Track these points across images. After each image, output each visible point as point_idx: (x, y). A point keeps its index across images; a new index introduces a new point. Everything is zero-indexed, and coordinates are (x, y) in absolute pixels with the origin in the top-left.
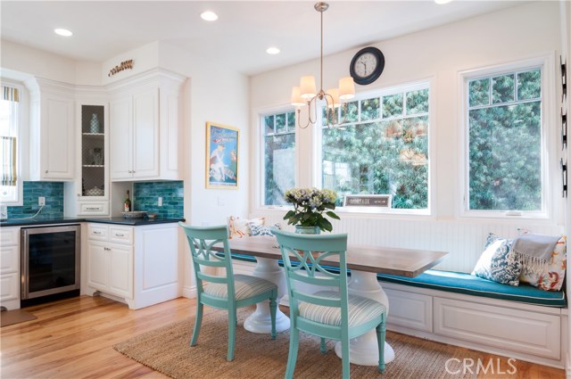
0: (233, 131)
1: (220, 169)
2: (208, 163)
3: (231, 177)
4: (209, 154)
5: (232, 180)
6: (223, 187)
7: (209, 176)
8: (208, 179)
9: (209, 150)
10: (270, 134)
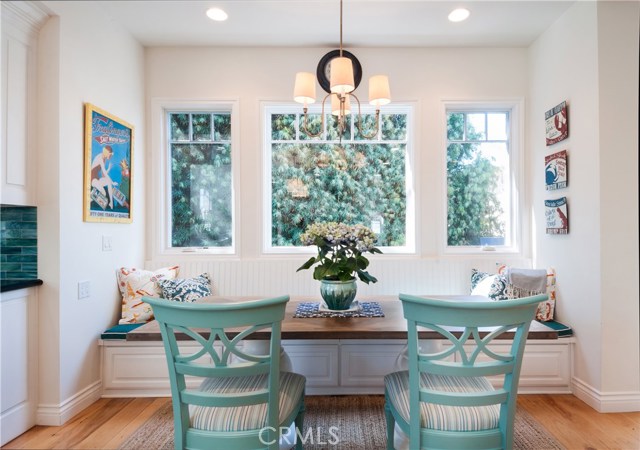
0: (125, 128)
1: (106, 188)
2: (89, 176)
3: (121, 203)
4: (89, 160)
5: (124, 208)
6: (109, 219)
7: (89, 200)
8: (88, 206)
9: (89, 153)
10: (182, 140)
